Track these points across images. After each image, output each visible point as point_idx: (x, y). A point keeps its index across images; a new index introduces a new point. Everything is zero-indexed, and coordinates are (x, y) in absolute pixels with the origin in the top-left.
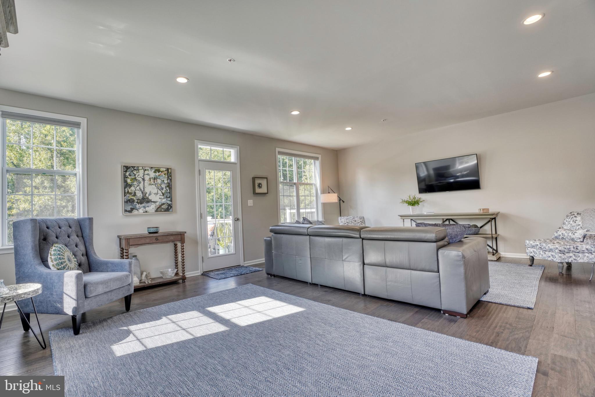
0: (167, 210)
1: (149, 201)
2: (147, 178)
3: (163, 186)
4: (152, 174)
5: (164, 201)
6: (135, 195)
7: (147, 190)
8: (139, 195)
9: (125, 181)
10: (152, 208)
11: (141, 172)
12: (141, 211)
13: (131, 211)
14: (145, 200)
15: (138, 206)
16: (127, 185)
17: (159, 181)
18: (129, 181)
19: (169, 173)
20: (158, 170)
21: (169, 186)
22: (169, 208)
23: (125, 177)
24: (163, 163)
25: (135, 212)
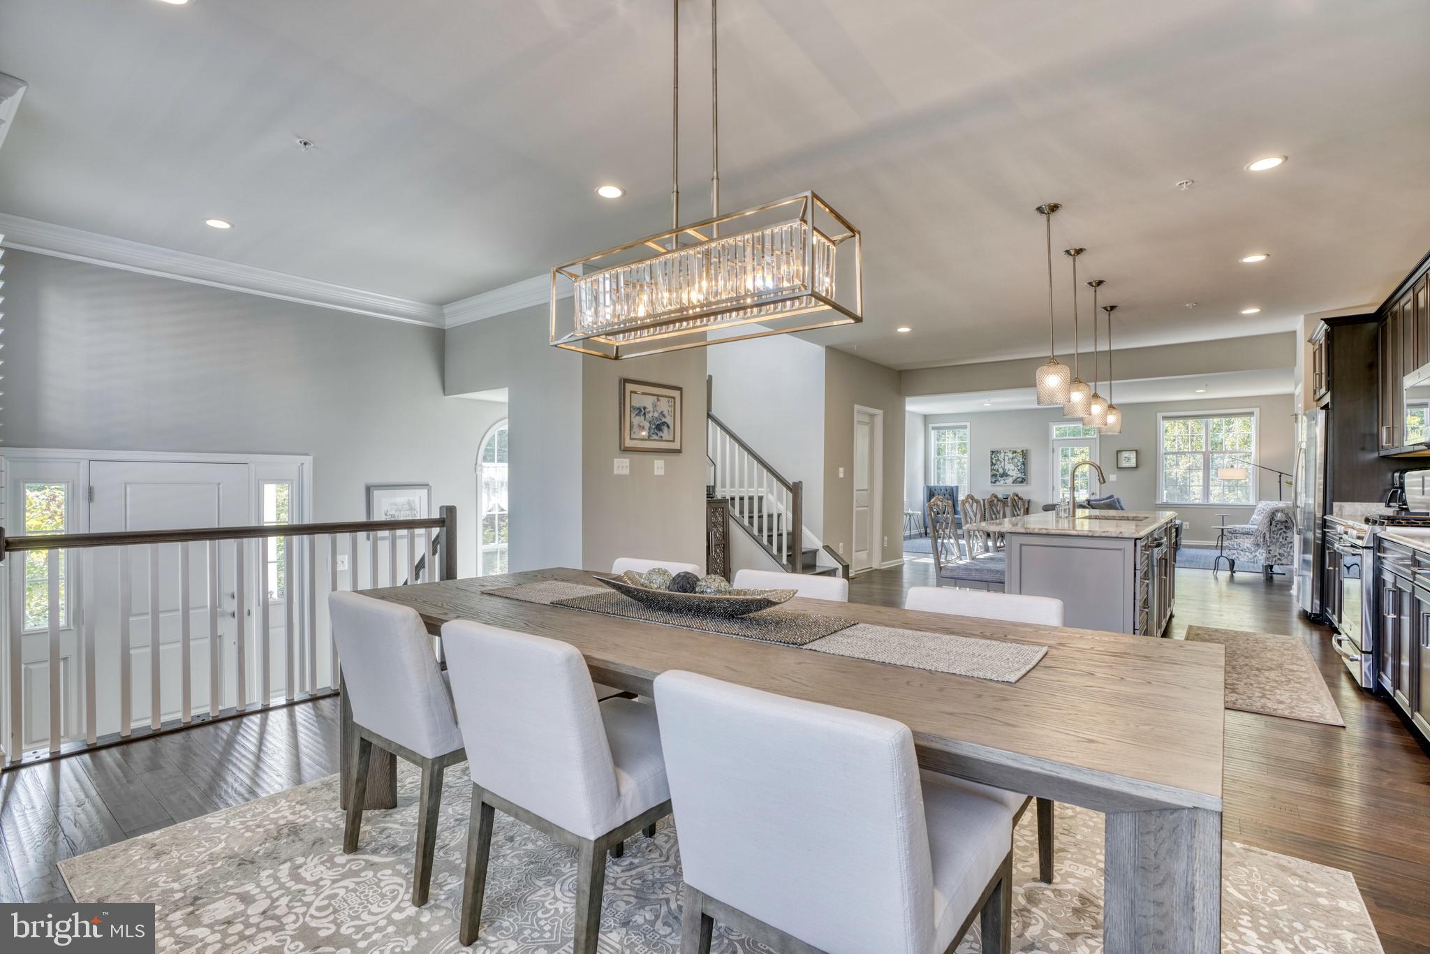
0: (1022, 482)
1: (1008, 475)
2: (1006, 458)
3: (1019, 464)
4: (1011, 455)
5: (1019, 475)
6: (998, 471)
7: (1007, 468)
8: (1001, 471)
9: (992, 462)
10: (1010, 480)
11: (1003, 454)
12: (1002, 483)
13: (995, 482)
14: (1005, 475)
15: (1000, 479)
16: (993, 464)
17: (1016, 460)
18: (994, 461)
19: (1024, 454)
20: (1015, 452)
21: (1023, 464)
22: (1023, 480)
23: (992, 458)
24: (1019, 446)
25: (998, 483)
